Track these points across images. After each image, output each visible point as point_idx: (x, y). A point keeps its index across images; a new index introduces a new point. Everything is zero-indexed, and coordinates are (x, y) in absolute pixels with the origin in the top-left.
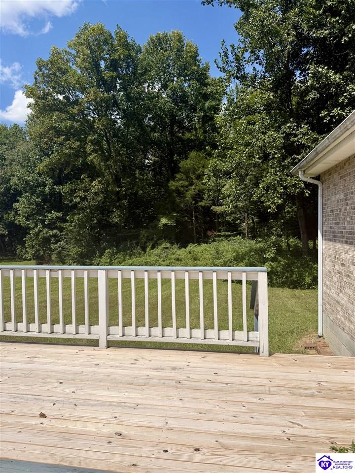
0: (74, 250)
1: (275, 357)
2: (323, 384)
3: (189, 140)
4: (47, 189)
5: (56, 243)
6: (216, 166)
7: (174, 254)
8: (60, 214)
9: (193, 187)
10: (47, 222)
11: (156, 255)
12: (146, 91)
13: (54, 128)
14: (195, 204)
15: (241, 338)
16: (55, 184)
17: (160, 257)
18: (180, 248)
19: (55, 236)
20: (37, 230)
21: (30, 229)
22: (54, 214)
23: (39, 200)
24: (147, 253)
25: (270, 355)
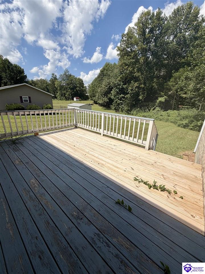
0: (126, 108)
1: (150, 151)
2: (157, 163)
3: (183, 63)
4: (121, 86)
5: (121, 105)
6: (187, 75)
7: (160, 113)
8: (123, 96)
9: (177, 85)
10: (119, 98)
11: (153, 113)
12: (166, 40)
13: (125, 63)
14: (176, 93)
15: (140, 142)
16: (123, 85)
17: (155, 114)
18: (164, 111)
19: (121, 103)
20: (116, 100)
21: (114, 100)
22: (122, 95)
23: (118, 90)
24: (150, 112)
25: (148, 150)
